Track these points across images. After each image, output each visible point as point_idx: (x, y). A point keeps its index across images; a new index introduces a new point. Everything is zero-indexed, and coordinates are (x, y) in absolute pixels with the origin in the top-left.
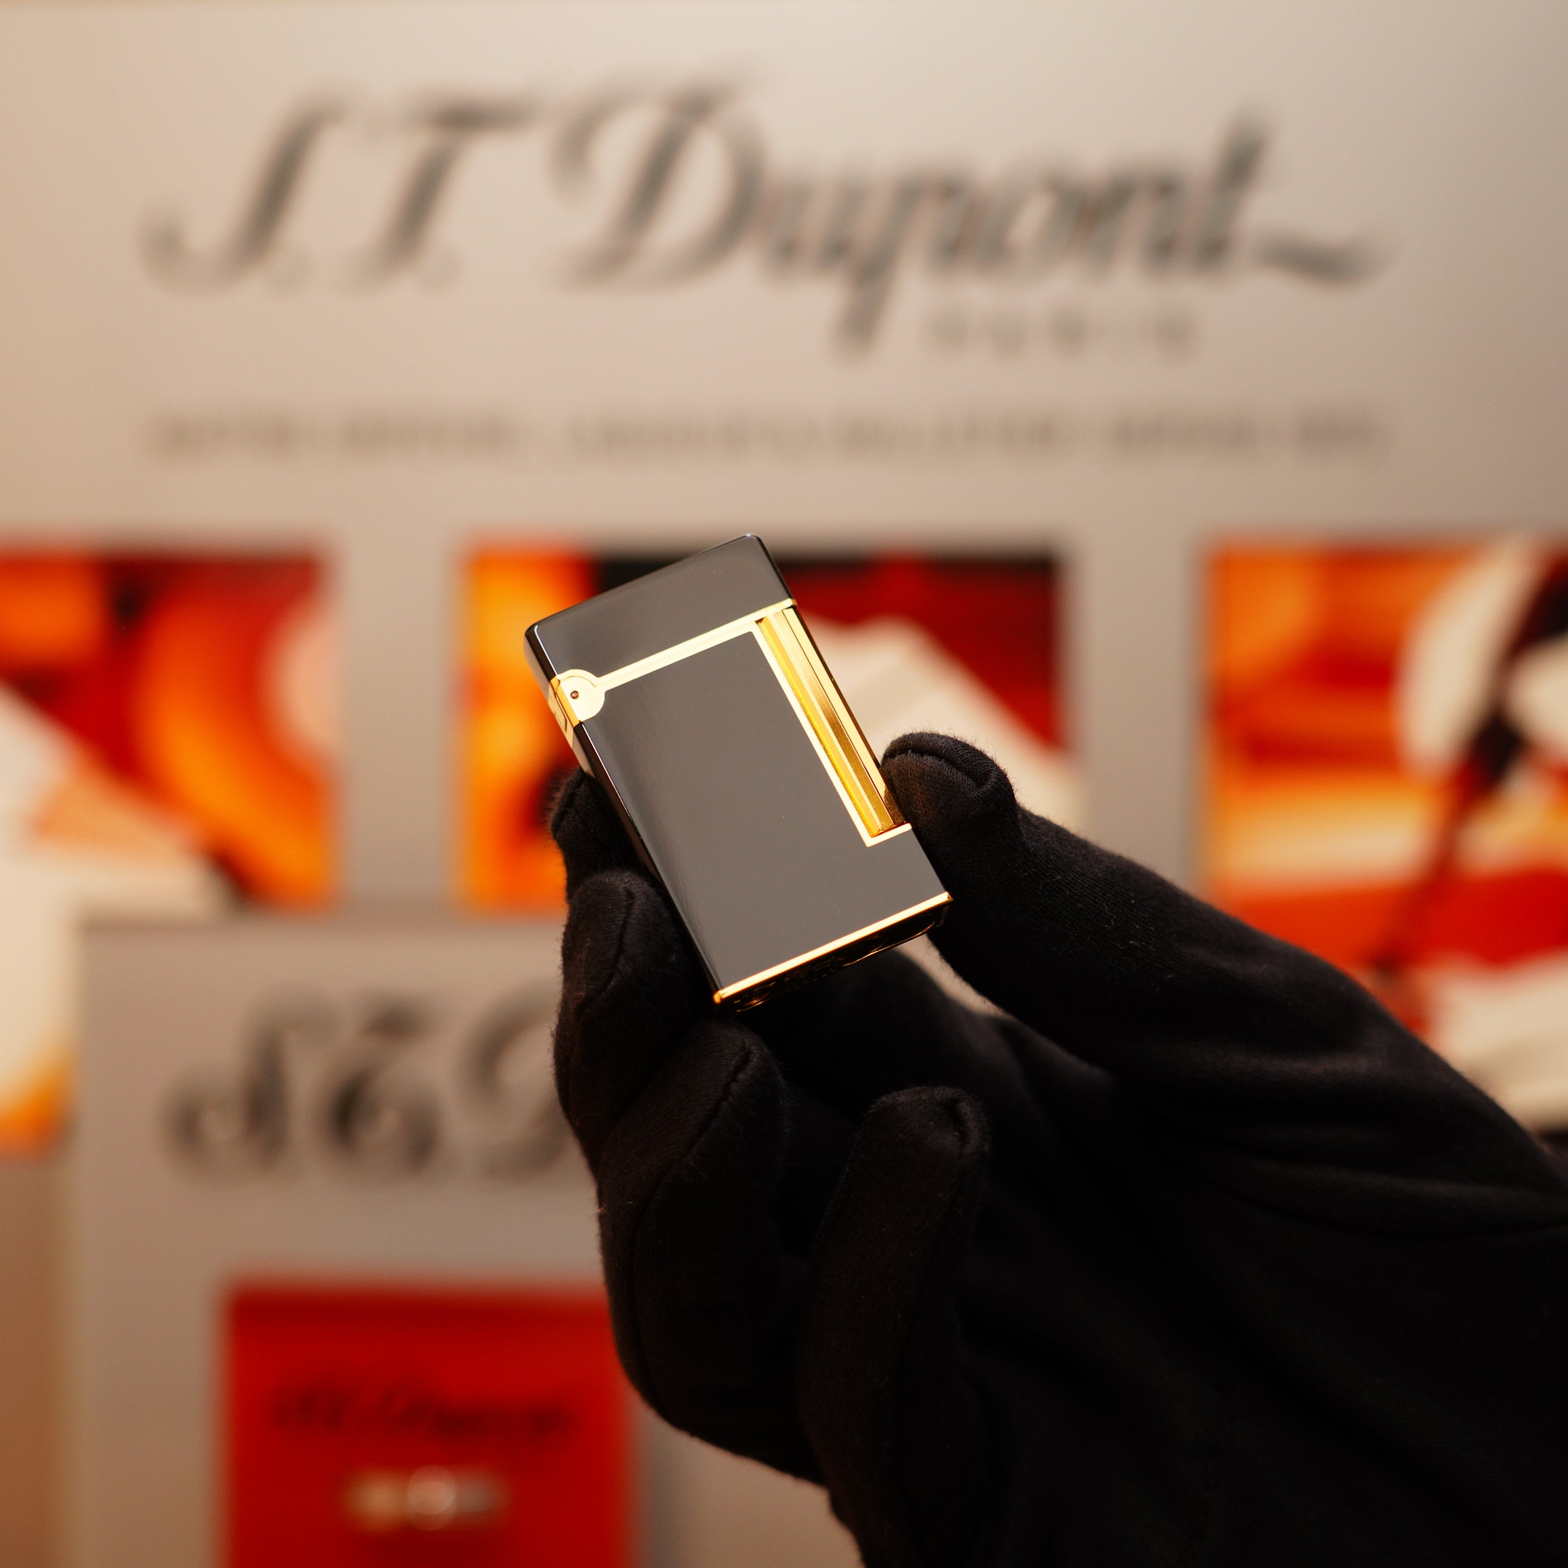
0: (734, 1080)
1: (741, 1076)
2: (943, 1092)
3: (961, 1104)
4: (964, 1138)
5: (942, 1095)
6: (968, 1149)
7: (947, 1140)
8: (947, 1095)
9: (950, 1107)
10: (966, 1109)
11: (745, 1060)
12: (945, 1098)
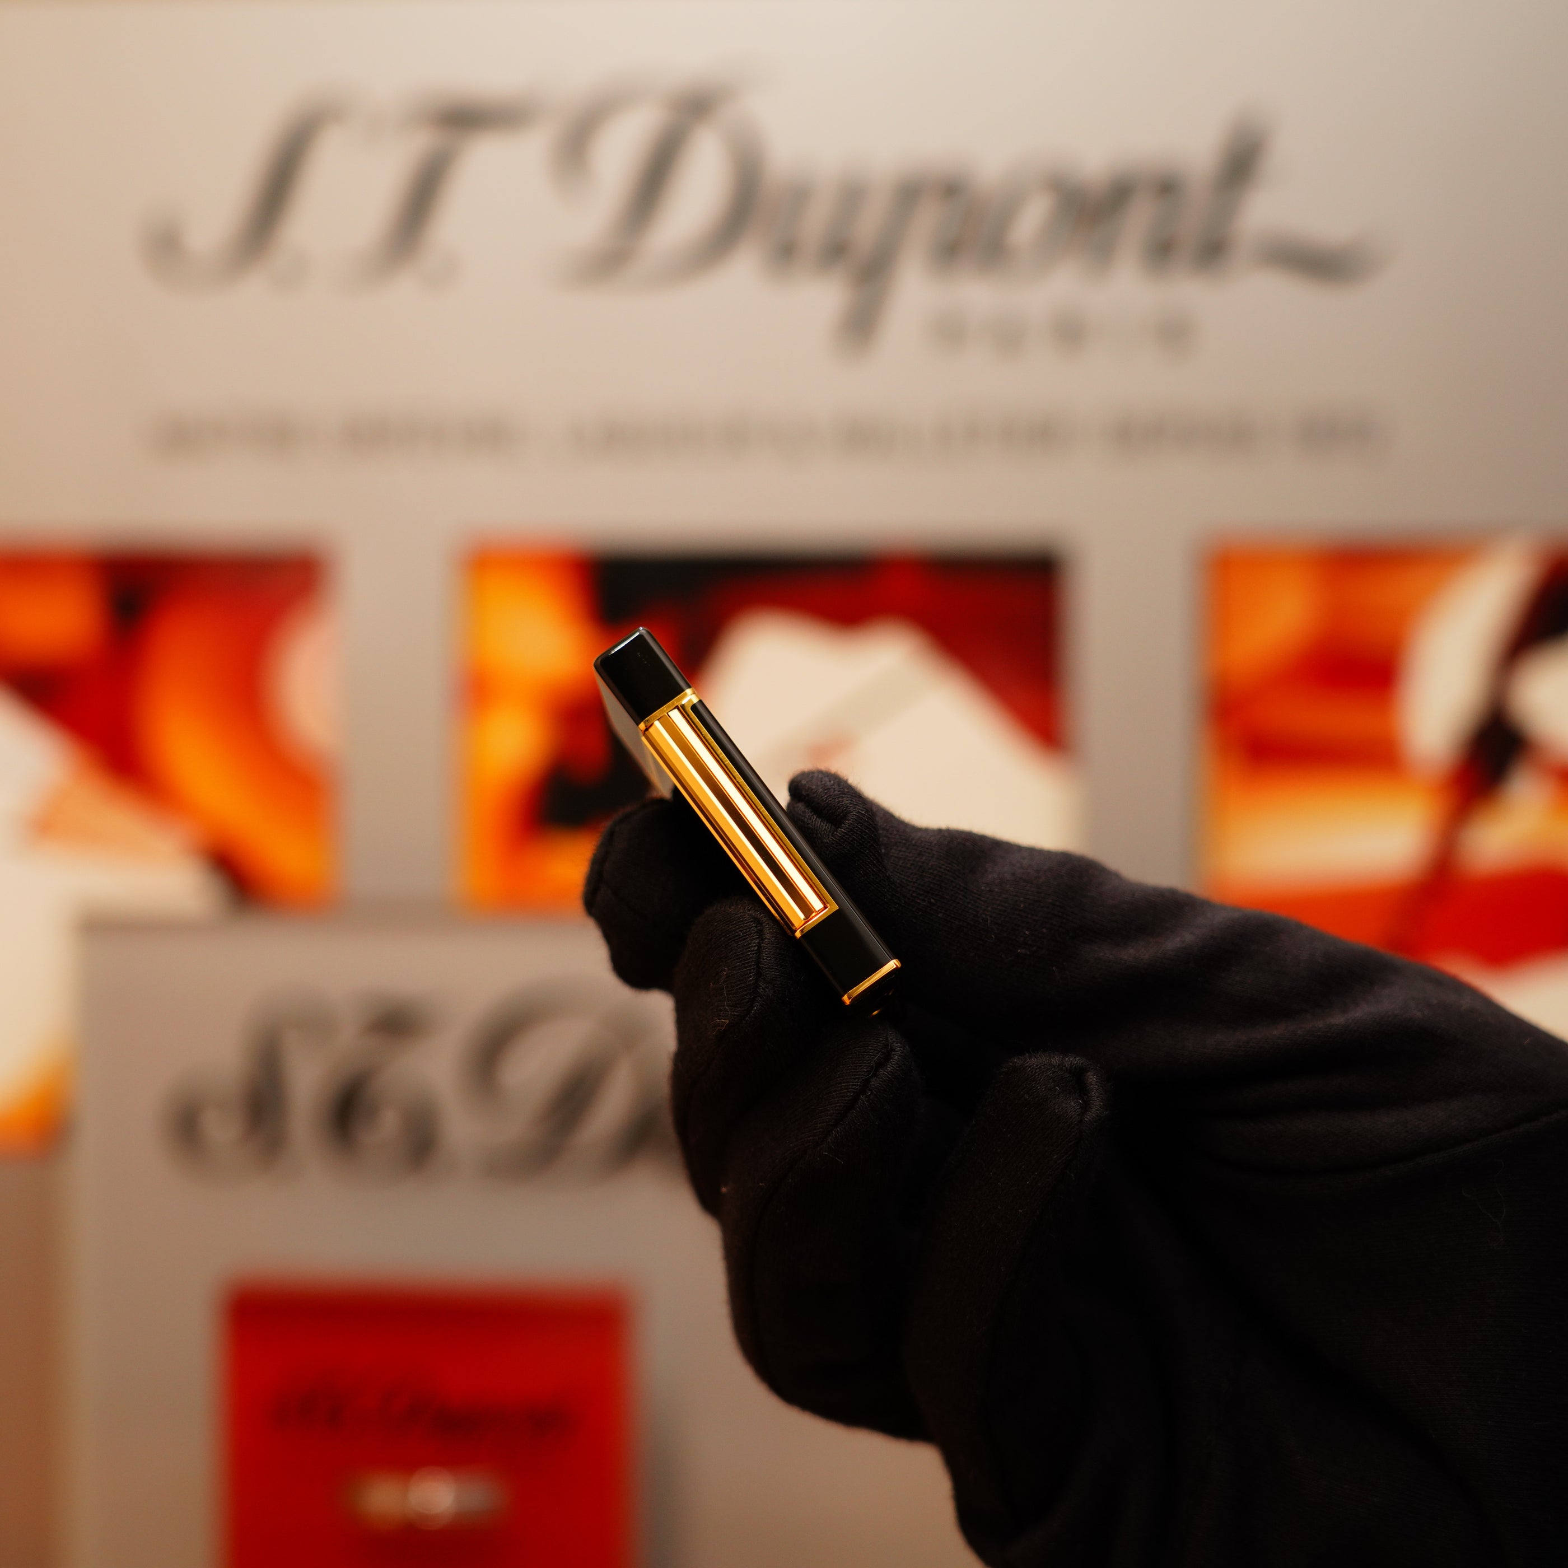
0: (875, 1075)
1: (881, 1071)
2: (1073, 1060)
3: (1089, 1074)
4: (1085, 1107)
5: (1071, 1063)
6: (1088, 1118)
7: (1071, 1106)
8: (1077, 1063)
9: (1078, 1075)
10: (1092, 1078)
11: (887, 1057)
12: (1074, 1067)
